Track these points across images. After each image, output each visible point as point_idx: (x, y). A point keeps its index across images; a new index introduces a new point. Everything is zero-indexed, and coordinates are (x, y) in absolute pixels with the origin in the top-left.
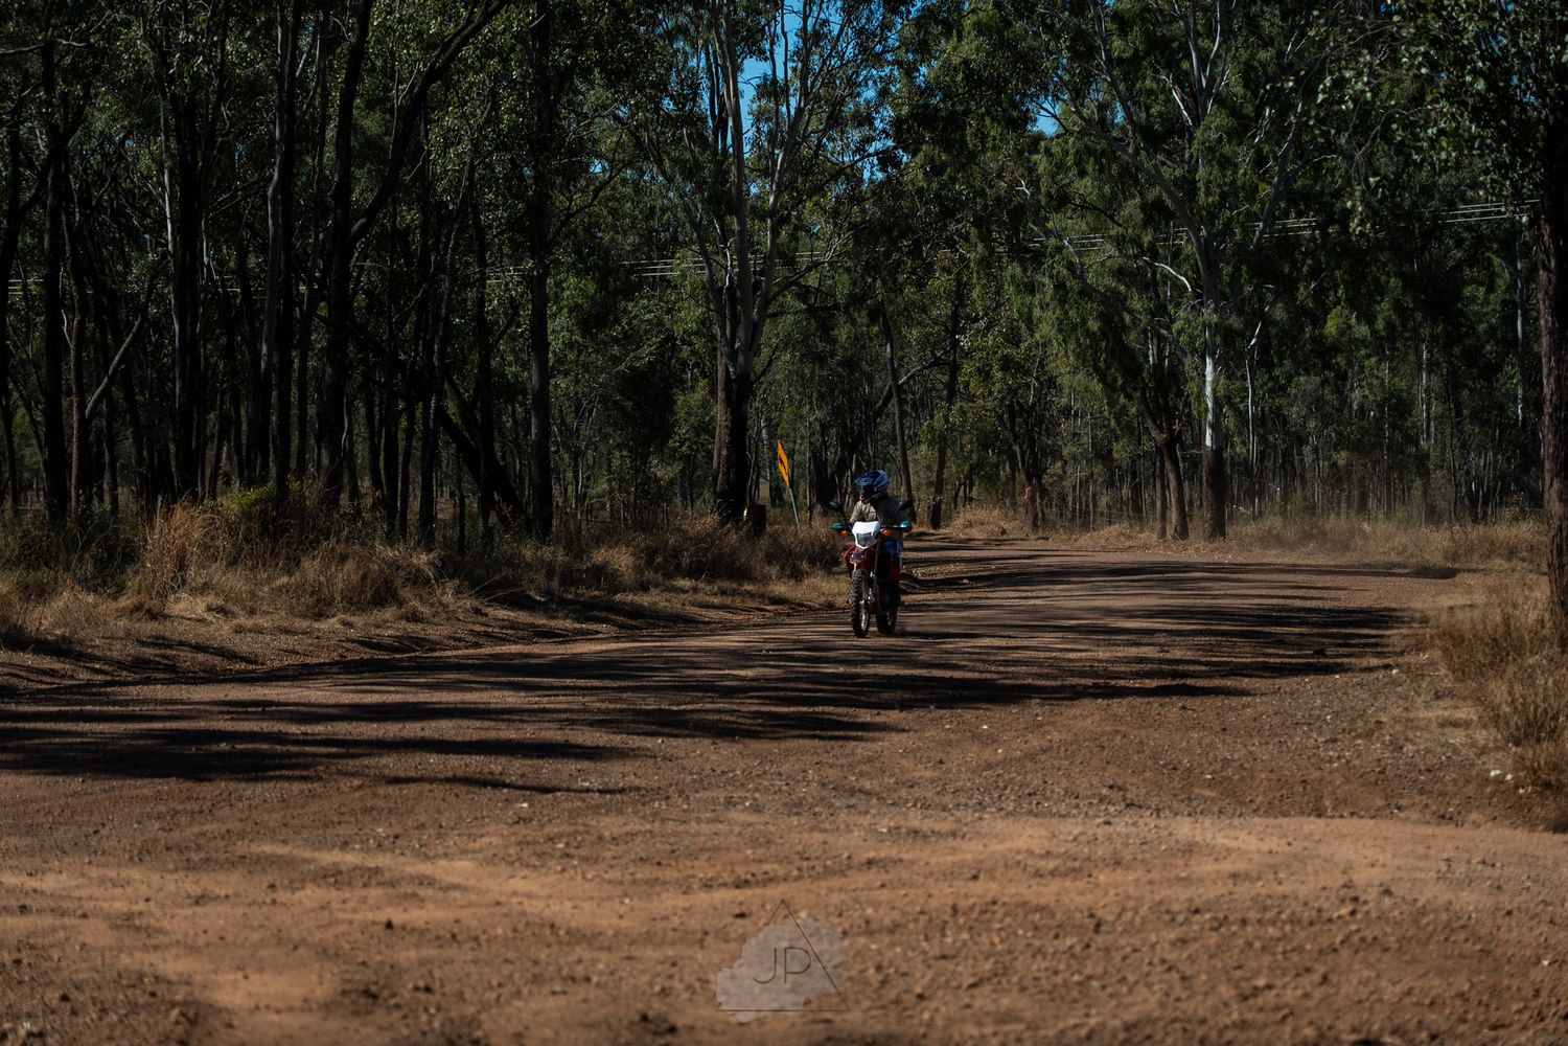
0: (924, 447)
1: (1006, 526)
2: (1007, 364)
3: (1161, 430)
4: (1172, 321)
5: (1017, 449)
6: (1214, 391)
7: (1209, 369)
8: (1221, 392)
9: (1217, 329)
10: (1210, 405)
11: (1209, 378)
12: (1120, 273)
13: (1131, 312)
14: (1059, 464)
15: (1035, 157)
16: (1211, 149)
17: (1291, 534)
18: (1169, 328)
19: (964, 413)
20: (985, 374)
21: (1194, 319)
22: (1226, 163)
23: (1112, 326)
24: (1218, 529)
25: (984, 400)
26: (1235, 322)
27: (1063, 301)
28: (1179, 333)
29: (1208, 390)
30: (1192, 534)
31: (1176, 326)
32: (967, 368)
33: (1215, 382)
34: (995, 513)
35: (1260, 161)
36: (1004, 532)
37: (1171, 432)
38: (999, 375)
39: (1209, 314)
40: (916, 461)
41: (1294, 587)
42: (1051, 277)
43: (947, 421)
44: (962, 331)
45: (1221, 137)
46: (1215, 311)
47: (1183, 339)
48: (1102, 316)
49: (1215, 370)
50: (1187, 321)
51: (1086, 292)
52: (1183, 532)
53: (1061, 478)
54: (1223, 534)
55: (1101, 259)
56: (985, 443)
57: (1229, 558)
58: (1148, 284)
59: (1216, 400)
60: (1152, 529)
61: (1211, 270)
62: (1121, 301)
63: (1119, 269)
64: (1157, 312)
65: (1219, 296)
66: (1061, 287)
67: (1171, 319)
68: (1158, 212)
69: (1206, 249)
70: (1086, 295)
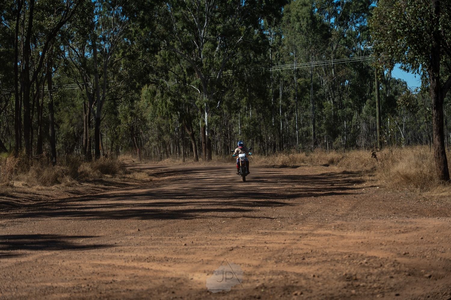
1: (134, 160)
2: (132, 114)
3: (189, 131)
4: (196, 101)
5: (134, 138)
6: (208, 120)
7: (206, 114)
9: (208, 103)
10: (206, 124)
11: (206, 116)
13: (183, 99)
14: (148, 142)
16: (207, 53)
18: (194, 103)
19: (120, 129)
20: (126, 118)
21: (202, 99)
22: (211, 57)
25: (126, 125)
28: (197, 104)
29: (206, 120)
31: (197, 102)
33: (208, 117)
34: (130, 156)
36: (134, 162)
37: (193, 131)
38: (130, 117)
39: (205, 99)
44: (118, 105)
45: (209, 49)
46: (208, 98)
47: (199, 106)
49: (208, 114)
50: (200, 101)
52: (197, 159)
53: (149, 146)
54: (211, 159)
57: (212, 166)
58: (186, 91)
59: (208, 123)
61: (206, 86)
62: (180, 96)
63: (179, 87)
64: (190, 98)
65: (208, 94)
66: (162, 92)
67: (195, 100)
68: (191, 71)
69: (204, 81)
70: (169, 94)
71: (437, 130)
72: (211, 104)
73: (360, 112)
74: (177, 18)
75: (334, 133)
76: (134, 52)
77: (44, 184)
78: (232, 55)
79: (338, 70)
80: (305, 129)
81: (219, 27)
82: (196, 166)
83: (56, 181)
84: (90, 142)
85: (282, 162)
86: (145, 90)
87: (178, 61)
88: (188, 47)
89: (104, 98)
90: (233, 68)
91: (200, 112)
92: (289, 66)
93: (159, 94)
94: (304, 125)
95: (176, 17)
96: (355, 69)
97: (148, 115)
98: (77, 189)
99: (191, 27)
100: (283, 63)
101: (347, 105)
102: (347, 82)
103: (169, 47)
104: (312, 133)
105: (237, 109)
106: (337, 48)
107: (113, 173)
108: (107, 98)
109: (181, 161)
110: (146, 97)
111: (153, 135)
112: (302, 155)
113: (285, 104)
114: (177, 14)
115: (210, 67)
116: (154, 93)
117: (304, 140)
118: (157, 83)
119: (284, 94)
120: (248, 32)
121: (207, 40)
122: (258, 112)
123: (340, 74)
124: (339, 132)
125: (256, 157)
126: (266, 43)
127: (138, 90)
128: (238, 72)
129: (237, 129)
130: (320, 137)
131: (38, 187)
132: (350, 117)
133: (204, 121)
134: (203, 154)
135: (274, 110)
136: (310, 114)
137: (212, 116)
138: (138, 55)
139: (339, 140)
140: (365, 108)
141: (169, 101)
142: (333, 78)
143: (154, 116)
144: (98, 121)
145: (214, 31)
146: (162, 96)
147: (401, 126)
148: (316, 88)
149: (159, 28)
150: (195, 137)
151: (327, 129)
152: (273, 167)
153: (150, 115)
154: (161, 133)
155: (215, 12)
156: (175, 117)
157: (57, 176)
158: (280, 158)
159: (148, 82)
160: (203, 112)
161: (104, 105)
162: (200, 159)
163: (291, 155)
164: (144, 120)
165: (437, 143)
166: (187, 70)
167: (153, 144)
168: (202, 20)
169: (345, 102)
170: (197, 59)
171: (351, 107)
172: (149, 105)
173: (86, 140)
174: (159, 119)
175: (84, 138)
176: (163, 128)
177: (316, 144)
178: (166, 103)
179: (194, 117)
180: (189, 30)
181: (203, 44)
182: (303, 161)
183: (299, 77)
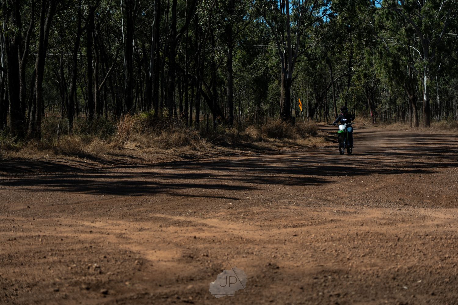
0: (341, 100)
1: (365, 123)
2: (366, 76)
3: (411, 95)
4: (414, 63)
5: (368, 100)
6: (427, 84)
7: (425, 77)
8: (429, 84)
9: (428, 65)
10: (425, 88)
11: (425, 80)
12: (399, 49)
13: (402, 60)
14: (380, 105)
15: (374, 15)
16: (426, 13)
17: (448, 125)
18: (413, 65)
19: (353, 90)
20: (359, 78)
21: (422, 62)
22: (431, 17)
23: (396, 64)
24: (428, 124)
25: (359, 87)
27: (381, 57)
28: (416, 66)
29: (425, 84)
30: (420, 126)
32: (354, 77)
33: (427, 81)
35: (441, 15)
36: (364, 125)
37: (414, 95)
38: (363, 79)
39: (425, 61)
40: (338, 104)
41: (450, 141)
42: (378, 50)
43: (348, 92)
44: (352, 66)
45: (429, 9)
46: (427, 60)
47: (417, 68)
48: (393, 62)
49: (427, 77)
50: (419, 63)
51: (389, 55)
52: (417, 125)
53: (381, 109)
54: (429, 125)
55: (393, 45)
56: (359, 99)
57: (431, 133)
58: (407, 52)
59: (427, 87)
60: (408, 124)
61: (426, 48)
62: (399, 57)
64: (410, 61)
65: (429, 56)
69: (425, 43)
72: (430, 67)
111: (386, 97)
133: (423, 85)
179: (415, 79)
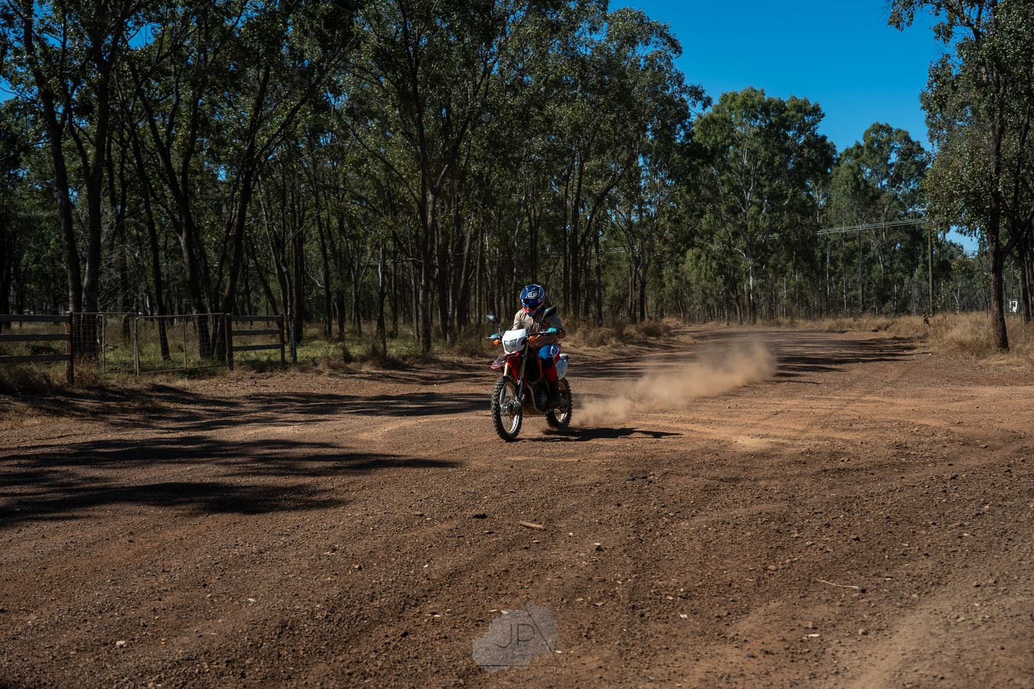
2: (677, 278)
3: (734, 294)
6: (753, 284)
7: (751, 277)
9: (753, 267)
11: (751, 281)
13: (728, 262)
14: (693, 305)
16: (753, 217)
18: (739, 266)
20: (670, 280)
21: (747, 263)
22: (756, 220)
26: (758, 264)
28: (742, 267)
29: (751, 284)
33: (753, 281)
34: (675, 319)
36: (678, 325)
37: (737, 295)
38: (675, 281)
39: (750, 262)
44: (663, 269)
46: (753, 261)
47: (743, 269)
49: (753, 278)
50: (745, 265)
52: (741, 323)
53: (693, 309)
57: (756, 330)
58: (731, 254)
61: (751, 250)
62: (724, 260)
63: (724, 251)
64: (735, 262)
65: (754, 257)
66: (707, 256)
67: (741, 264)
68: (736, 235)
69: (750, 245)
70: (714, 258)
71: (995, 295)
72: (755, 268)
73: (912, 276)
74: (723, 183)
75: (884, 299)
76: (679, 215)
77: (590, 345)
78: (780, 219)
79: (889, 234)
80: (853, 293)
81: (765, 190)
82: (740, 329)
83: (602, 342)
84: (635, 305)
85: (829, 327)
86: (690, 254)
87: (724, 225)
88: (734, 211)
89: (649, 261)
90: (779, 232)
91: (744, 275)
92: (837, 229)
93: (704, 258)
94: (852, 289)
95: (722, 181)
96: (906, 231)
97: (692, 278)
98: (622, 350)
99: (737, 190)
100: (831, 226)
101: (898, 269)
102: (899, 245)
103: (715, 211)
104: (861, 298)
105: (783, 272)
106: (889, 210)
107: (658, 335)
108: (653, 261)
109: (725, 325)
110: (691, 261)
111: (697, 298)
112: (850, 320)
113: (832, 268)
114: (723, 178)
115: (755, 231)
116: (699, 257)
117: (852, 304)
118: (702, 247)
119: (831, 258)
120: (795, 194)
121: (753, 203)
122: (805, 276)
123: (892, 237)
124: (889, 297)
125: (801, 321)
126: (815, 206)
127: (683, 254)
128: (784, 234)
129: (783, 293)
130: (868, 302)
131: (585, 348)
132: (901, 281)
133: (749, 285)
134: (748, 317)
135: (821, 273)
136: (858, 277)
137: (757, 279)
138: (683, 218)
139: (889, 305)
140: (918, 272)
141: (714, 264)
142: (883, 242)
143: (699, 279)
144: (644, 284)
145: (760, 195)
146: (707, 259)
147: (956, 291)
148: (866, 250)
149: (705, 192)
150: (740, 301)
151: (877, 294)
152: (820, 331)
153: (694, 278)
154: (706, 296)
155: (762, 175)
156: (720, 280)
157: (602, 337)
158: (827, 323)
159: (692, 246)
160: (747, 275)
161: (649, 268)
162: (744, 323)
163: (838, 320)
164: (688, 284)
165: (996, 309)
166: (732, 233)
167: (697, 307)
168: (747, 183)
169: (895, 266)
170: (743, 223)
171: (902, 271)
172: (693, 268)
173: (631, 303)
174: (704, 282)
175: (630, 301)
176: (707, 291)
177: (864, 309)
178: (711, 267)
179: (740, 280)
180: (735, 193)
181: (749, 207)
182: (851, 327)
183: (846, 241)
